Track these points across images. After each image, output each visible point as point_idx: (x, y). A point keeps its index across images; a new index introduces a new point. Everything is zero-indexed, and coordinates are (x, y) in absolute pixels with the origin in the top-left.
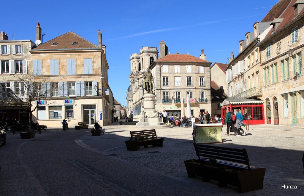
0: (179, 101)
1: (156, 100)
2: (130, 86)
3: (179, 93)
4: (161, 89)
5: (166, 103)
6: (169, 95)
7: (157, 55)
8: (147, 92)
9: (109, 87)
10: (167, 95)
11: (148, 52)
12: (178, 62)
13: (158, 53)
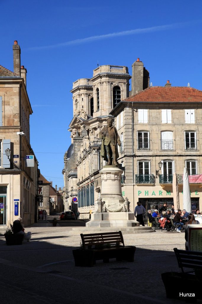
0: (169, 181)
1: (124, 177)
2: (72, 146)
3: (170, 164)
4: (135, 156)
5: (145, 184)
6: (149, 168)
7: (128, 82)
8: (107, 165)
9: (32, 153)
10: (147, 166)
11: (109, 76)
12: (169, 104)
13: (130, 77)
